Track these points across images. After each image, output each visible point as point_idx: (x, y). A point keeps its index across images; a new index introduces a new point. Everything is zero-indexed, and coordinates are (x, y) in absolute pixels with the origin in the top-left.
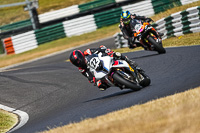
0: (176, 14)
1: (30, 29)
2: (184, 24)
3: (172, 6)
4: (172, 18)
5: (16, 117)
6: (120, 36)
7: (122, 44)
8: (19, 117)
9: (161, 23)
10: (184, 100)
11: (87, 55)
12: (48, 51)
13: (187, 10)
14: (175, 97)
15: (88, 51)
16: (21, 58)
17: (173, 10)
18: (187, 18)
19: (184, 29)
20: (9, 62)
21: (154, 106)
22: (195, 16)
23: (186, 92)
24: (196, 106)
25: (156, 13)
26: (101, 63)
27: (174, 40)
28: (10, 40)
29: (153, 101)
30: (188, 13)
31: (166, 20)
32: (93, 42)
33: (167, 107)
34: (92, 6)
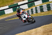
0: (34, 8)
2: (36, 11)
3: (33, 6)
4: (33, 9)
9: (30, 10)
10: (36, 31)
13: (37, 7)
14: (34, 30)
17: (33, 7)
18: (37, 9)
19: (36, 12)
21: (28, 32)
22: (39, 9)
23: (36, 28)
24: (39, 32)
25: (29, 8)
26: (25, 16)
27: (33, 15)
29: (28, 31)
30: (37, 8)
31: (31, 9)
32: (12, 15)
33: (31, 32)
34: (12, 6)
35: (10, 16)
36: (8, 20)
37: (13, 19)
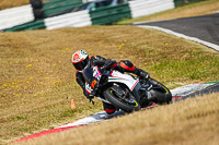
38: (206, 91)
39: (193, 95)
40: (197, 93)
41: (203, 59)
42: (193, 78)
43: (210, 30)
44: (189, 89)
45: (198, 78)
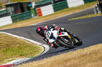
1: (50, 3)
5: (43, 48)
6: (96, 7)
7: (97, 11)
8: (44, 48)
11: (46, 29)
12: (59, 15)
15: (46, 27)
16: (46, 18)
20: (39, 20)
28: (40, 9)
35: (77, 11)
36: (73, 19)
37: (84, 17)
38: (27, 62)
39: (21, 64)
40: (23, 62)
41: (26, 47)
42: (21, 56)
43: (29, 33)
44: (19, 61)
45: (24, 55)
